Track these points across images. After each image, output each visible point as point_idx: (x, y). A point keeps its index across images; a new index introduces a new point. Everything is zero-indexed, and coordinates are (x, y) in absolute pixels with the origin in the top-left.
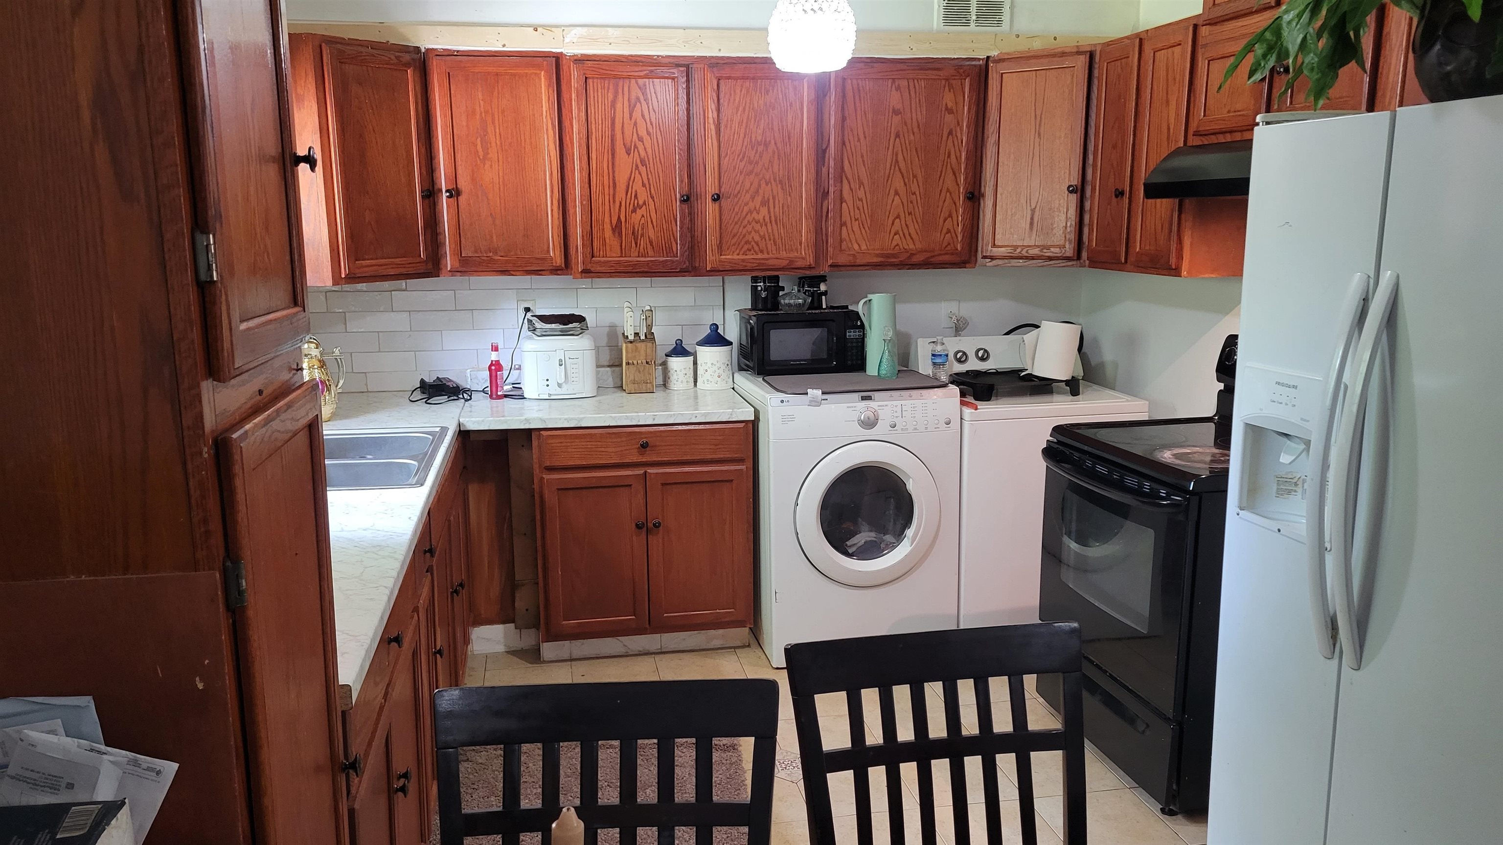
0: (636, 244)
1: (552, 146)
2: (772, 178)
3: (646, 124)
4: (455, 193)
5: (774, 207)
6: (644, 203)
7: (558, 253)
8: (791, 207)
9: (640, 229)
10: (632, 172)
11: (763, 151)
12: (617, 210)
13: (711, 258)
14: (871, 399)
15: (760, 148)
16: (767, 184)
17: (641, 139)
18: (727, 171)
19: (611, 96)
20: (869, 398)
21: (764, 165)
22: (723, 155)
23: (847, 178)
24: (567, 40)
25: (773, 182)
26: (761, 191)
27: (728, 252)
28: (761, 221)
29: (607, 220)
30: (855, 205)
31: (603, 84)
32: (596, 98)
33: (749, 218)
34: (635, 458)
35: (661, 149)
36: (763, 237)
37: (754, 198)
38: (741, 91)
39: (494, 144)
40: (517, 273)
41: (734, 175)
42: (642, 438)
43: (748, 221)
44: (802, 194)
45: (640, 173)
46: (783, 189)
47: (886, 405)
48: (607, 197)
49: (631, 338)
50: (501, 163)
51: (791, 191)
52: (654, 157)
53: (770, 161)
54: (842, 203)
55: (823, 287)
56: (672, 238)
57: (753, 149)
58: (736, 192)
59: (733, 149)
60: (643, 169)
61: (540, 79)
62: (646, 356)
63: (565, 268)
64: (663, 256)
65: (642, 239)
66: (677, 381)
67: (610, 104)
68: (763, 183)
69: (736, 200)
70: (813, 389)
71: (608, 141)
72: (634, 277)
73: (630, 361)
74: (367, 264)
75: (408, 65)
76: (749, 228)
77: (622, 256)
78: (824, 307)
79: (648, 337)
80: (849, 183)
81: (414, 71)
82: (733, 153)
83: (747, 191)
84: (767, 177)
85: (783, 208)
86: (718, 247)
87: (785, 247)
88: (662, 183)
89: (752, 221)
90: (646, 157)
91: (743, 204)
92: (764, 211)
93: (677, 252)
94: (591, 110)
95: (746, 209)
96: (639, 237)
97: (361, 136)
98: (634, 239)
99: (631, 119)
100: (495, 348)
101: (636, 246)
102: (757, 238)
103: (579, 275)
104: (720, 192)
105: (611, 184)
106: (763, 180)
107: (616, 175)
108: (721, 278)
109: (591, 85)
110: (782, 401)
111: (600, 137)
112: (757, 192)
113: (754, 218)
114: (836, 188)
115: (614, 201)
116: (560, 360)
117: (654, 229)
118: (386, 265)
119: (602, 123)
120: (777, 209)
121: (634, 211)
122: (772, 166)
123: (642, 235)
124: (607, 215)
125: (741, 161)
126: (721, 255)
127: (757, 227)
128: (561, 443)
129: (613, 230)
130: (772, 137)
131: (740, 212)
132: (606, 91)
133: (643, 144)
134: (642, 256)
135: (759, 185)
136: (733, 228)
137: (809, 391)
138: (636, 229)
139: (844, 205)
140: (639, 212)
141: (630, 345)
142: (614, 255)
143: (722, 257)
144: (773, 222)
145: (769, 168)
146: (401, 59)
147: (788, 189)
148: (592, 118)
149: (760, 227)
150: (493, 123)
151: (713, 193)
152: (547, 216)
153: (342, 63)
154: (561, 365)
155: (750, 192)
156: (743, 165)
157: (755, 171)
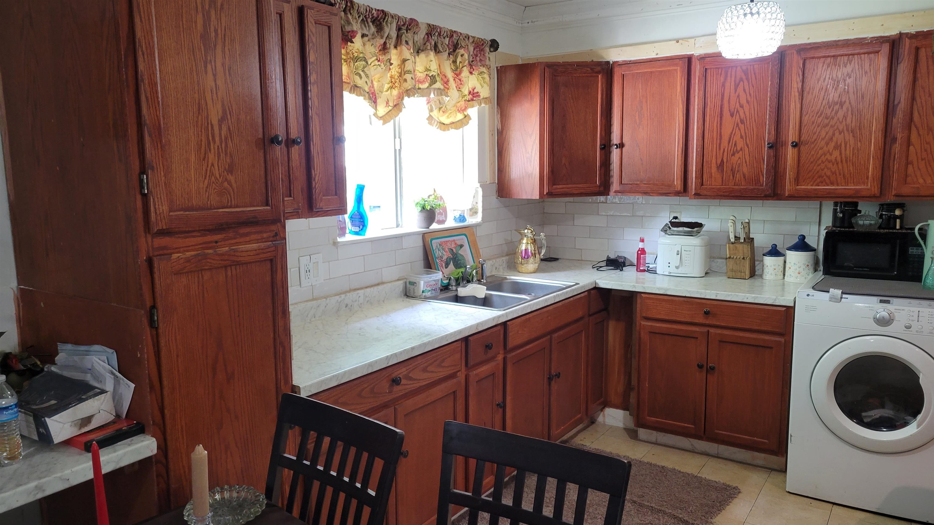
0: (733, 177)
1: (681, 114)
2: (845, 129)
3: (747, 95)
4: (621, 146)
5: (846, 150)
6: (741, 149)
7: (679, 182)
8: (861, 149)
9: (737, 167)
10: (734, 128)
11: (839, 109)
12: (721, 155)
13: (789, 187)
14: (889, 303)
15: (837, 107)
16: (840, 133)
17: (742, 106)
18: (806, 125)
19: (722, 79)
20: (888, 302)
21: (838, 119)
22: (804, 114)
23: (916, 127)
24: (697, 46)
25: (846, 132)
26: (835, 139)
27: (803, 184)
28: (833, 161)
29: (714, 161)
30: (923, 148)
31: (717, 72)
32: (712, 81)
33: (823, 158)
34: (700, 319)
35: (756, 112)
36: (834, 173)
37: (828, 144)
38: (823, 66)
39: (646, 115)
40: (654, 194)
41: (812, 128)
42: (707, 308)
43: (822, 161)
44: (871, 140)
45: (739, 129)
46: (854, 136)
47: (903, 310)
48: (715, 146)
49: (733, 240)
50: (649, 127)
51: (861, 138)
52: (751, 117)
53: (844, 116)
54: (909, 146)
55: (898, 212)
56: (760, 173)
57: (829, 108)
58: (813, 140)
59: (813, 108)
60: (742, 126)
61: (677, 72)
62: (744, 254)
63: (684, 190)
64: (753, 186)
65: (738, 173)
66: (768, 273)
67: (721, 85)
68: (837, 134)
69: (812, 146)
70: (835, 288)
71: (718, 110)
72: (731, 199)
73: (732, 256)
74: (559, 188)
75: (599, 72)
76: (823, 166)
77: (722, 185)
78: (898, 227)
79: (747, 240)
80: (918, 130)
81: (602, 75)
82: (812, 112)
83: (823, 139)
84: (841, 128)
85: (853, 152)
86: (795, 180)
87: (853, 180)
88: (755, 136)
89: (825, 161)
90: (745, 119)
91: (819, 148)
92: (836, 154)
93: (763, 182)
94: (708, 88)
95: (821, 152)
96: (736, 172)
97: (564, 116)
98: (732, 173)
99: (735, 92)
100: (642, 241)
101: (733, 179)
102: (829, 173)
103: (693, 197)
104: (800, 141)
105: (718, 137)
106: (837, 130)
107: (722, 131)
108: (818, 202)
109: (709, 73)
110: (808, 295)
111: (713, 107)
112: (831, 139)
113: (827, 159)
114: (904, 135)
115: (720, 149)
116: (678, 251)
117: (747, 167)
118: (572, 188)
119: (715, 98)
120: (848, 152)
121: (733, 154)
122: (846, 120)
123: (738, 171)
124: (714, 158)
125: (819, 117)
126: (797, 186)
127: (830, 165)
128: (654, 303)
129: (718, 168)
130: (848, 98)
131: (815, 154)
132: (719, 76)
133: (743, 109)
134: (737, 185)
135: (834, 134)
136: (809, 166)
137: (831, 290)
138: (734, 167)
139: (911, 148)
140: (737, 156)
141: (731, 245)
142: (717, 184)
143: (798, 187)
144: (844, 162)
145: (842, 121)
146: (594, 70)
147: (858, 137)
148: (708, 95)
149: (832, 166)
150: (646, 102)
151: (794, 140)
152: (675, 159)
153: (556, 76)
154: (678, 254)
155: (825, 140)
156: (821, 120)
157: (831, 123)
